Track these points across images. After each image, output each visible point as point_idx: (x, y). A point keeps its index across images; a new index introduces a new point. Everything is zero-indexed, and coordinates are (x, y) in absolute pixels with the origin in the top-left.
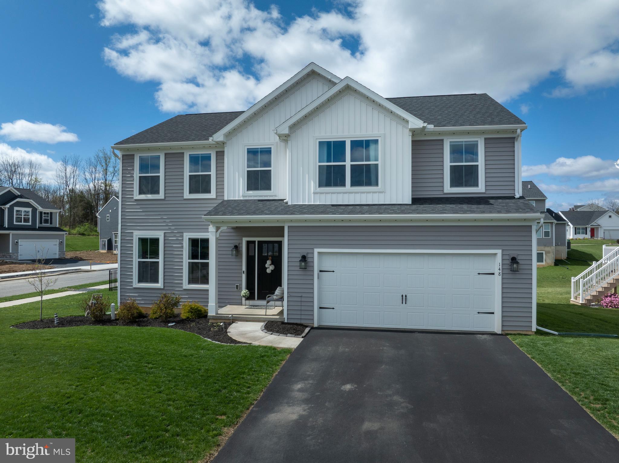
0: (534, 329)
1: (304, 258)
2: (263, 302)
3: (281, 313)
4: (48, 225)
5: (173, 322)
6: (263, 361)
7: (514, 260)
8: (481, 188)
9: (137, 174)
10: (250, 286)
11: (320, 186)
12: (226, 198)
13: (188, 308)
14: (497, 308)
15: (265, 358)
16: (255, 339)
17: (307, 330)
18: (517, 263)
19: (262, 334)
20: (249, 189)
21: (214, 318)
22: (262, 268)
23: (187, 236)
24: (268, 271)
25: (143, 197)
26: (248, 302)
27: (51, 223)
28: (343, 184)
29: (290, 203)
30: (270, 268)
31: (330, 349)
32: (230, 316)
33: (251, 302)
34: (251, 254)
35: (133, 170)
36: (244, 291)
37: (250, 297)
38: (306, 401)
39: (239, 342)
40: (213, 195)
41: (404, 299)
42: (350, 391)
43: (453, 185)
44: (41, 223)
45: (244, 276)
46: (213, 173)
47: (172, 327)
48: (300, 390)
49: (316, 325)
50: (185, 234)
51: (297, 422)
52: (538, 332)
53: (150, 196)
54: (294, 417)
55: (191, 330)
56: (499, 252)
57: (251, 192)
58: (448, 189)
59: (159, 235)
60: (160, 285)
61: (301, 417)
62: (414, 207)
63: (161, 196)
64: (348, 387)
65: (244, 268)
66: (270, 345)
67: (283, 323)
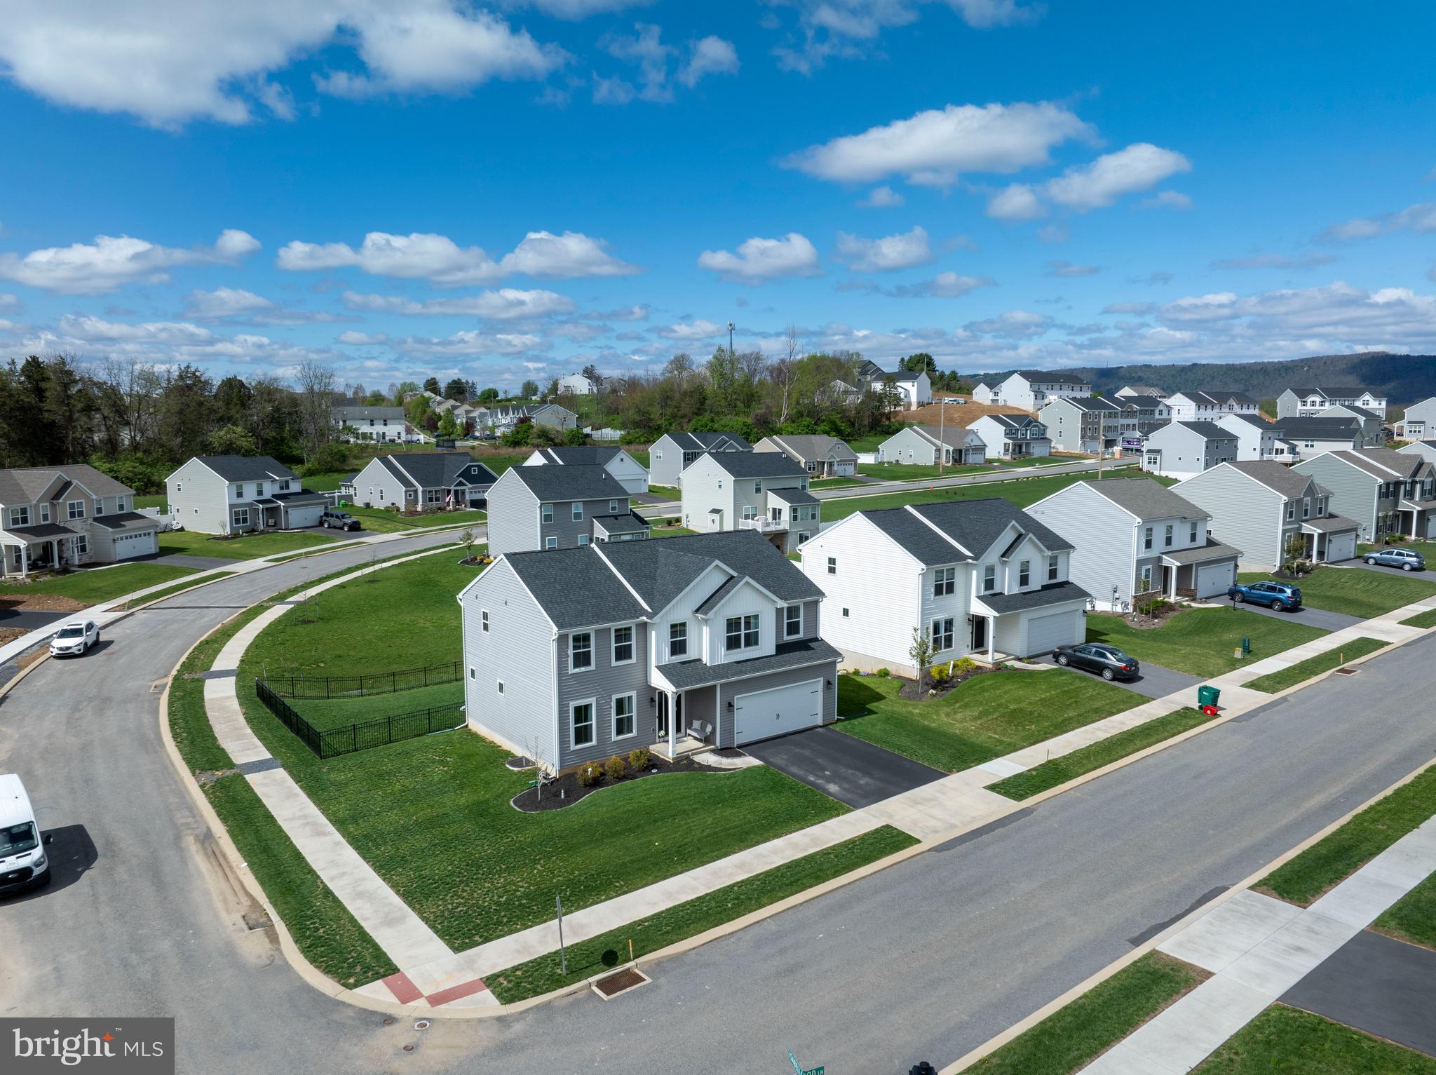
1: (730, 705)
7: (829, 683)
8: (801, 635)
9: (571, 652)
11: (727, 650)
14: (821, 712)
17: (738, 750)
20: (670, 654)
21: (673, 759)
23: (615, 697)
25: (577, 670)
29: (708, 665)
31: (777, 758)
35: (568, 648)
38: (828, 782)
39: (733, 769)
40: (633, 660)
41: (778, 716)
42: (832, 774)
45: (657, 720)
46: (634, 643)
47: (656, 773)
48: (816, 780)
49: (736, 745)
50: (613, 696)
51: (841, 789)
52: (837, 720)
53: (583, 669)
54: (837, 788)
55: (671, 772)
56: (822, 679)
57: (673, 657)
58: (788, 638)
59: (592, 701)
60: (593, 743)
62: (777, 658)
63: (593, 667)
64: (827, 773)
67: (720, 750)
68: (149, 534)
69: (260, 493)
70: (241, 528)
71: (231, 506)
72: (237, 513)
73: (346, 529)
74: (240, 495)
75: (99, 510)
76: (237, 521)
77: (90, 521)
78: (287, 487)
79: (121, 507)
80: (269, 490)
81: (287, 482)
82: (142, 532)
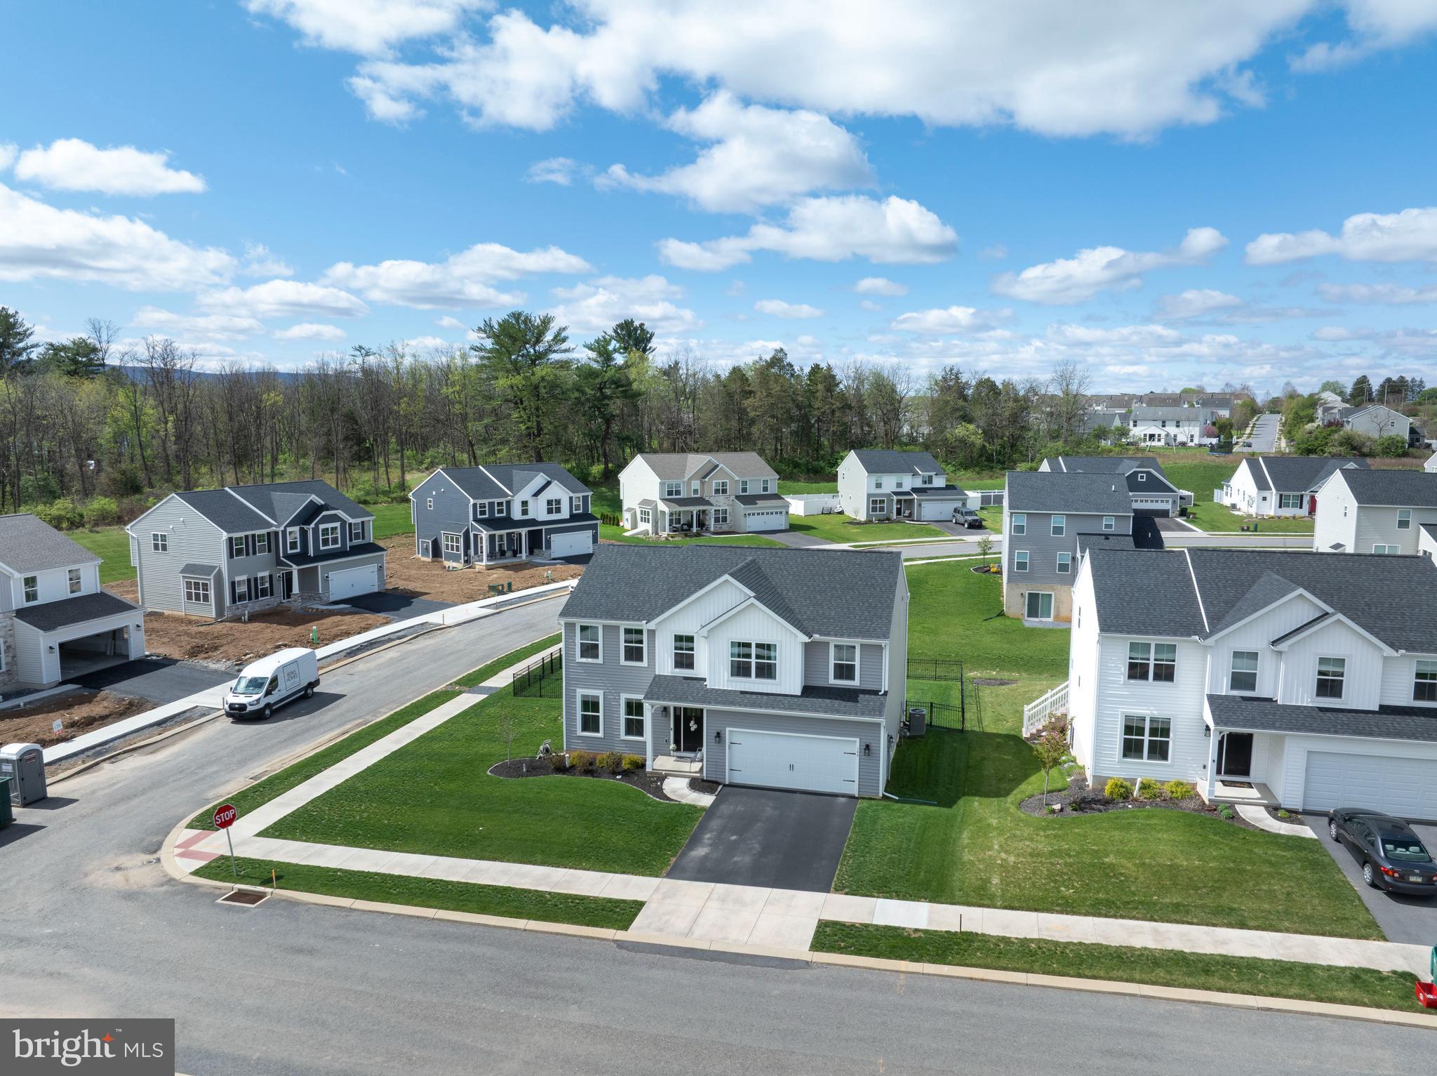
0: (881, 795)
1: (718, 735)
2: (691, 755)
3: (702, 769)
4: (360, 542)
5: (619, 774)
6: (689, 817)
7: (867, 747)
8: (856, 683)
9: (578, 641)
10: (677, 741)
11: (732, 675)
12: (657, 673)
13: (628, 761)
14: (857, 780)
15: (690, 815)
16: (683, 796)
17: (720, 787)
18: (869, 750)
19: (687, 791)
20: (676, 666)
21: (650, 773)
22: (687, 727)
23: (624, 696)
24: (692, 729)
25: (584, 660)
26: (675, 753)
27: (363, 538)
28: (749, 676)
29: (708, 687)
30: (693, 727)
31: (732, 807)
32: (664, 773)
33: (679, 754)
34: (678, 713)
35: (575, 636)
36: (672, 746)
37: (678, 749)
38: (711, 845)
39: (673, 800)
40: (645, 663)
41: (792, 767)
42: (735, 840)
43: (835, 678)
44: (351, 540)
45: (672, 733)
46: (645, 646)
47: (619, 780)
48: (708, 839)
49: (727, 783)
50: (621, 694)
51: (704, 856)
52: (884, 797)
53: (590, 660)
54: (703, 853)
55: (634, 784)
56: (858, 740)
57: (677, 670)
58: (832, 681)
59: (599, 693)
60: (600, 735)
61: (707, 853)
63: (600, 660)
64: (734, 838)
65: (672, 726)
66: (693, 803)
67: (703, 780)
68: (781, 513)
69: (899, 485)
70: (876, 515)
71: (869, 496)
72: (874, 502)
73: (966, 526)
74: (879, 485)
75: (744, 490)
76: (874, 509)
77: (733, 497)
78: (930, 482)
79: (765, 489)
80: (909, 482)
81: (930, 477)
82: (774, 511)
